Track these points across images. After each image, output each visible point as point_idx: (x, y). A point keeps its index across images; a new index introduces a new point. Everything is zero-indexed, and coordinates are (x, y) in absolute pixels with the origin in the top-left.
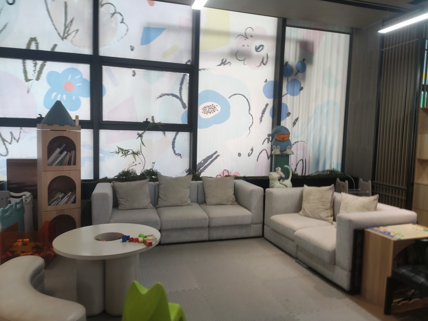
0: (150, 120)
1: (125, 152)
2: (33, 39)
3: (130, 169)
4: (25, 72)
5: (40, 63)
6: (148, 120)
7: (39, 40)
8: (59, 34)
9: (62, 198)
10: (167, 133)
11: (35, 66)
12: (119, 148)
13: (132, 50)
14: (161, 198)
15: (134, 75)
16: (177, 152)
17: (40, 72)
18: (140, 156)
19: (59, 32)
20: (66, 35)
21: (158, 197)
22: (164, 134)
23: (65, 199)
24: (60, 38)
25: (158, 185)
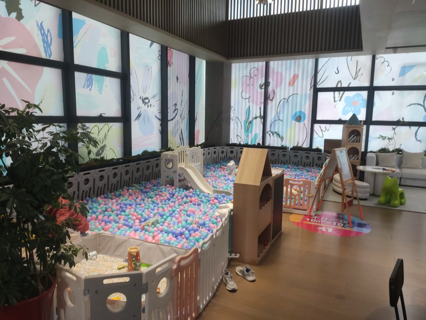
0: (401, 120)
1: (384, 138)
2: (340, 81)
3: (386, 147)
4: (334, 98)
5: (341, 92)
6: (400, 120)
7: (342, 82)
8: (352, 77)
9: (352, 157)
10: (412, 127)
11: (339, 94)
12: (380, 136)
13: (393, 80)
14: (403, 163)
15: (393, 94)
16: (418, 139)
17: (341, 97)
18: (393, 140)
19: (353, 76)
20: (356, 77)
21: (402, 163)
22: (410, 128)
23: (354, 158)
24: (353, 79)
25: (402, 157)
